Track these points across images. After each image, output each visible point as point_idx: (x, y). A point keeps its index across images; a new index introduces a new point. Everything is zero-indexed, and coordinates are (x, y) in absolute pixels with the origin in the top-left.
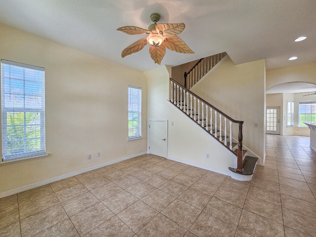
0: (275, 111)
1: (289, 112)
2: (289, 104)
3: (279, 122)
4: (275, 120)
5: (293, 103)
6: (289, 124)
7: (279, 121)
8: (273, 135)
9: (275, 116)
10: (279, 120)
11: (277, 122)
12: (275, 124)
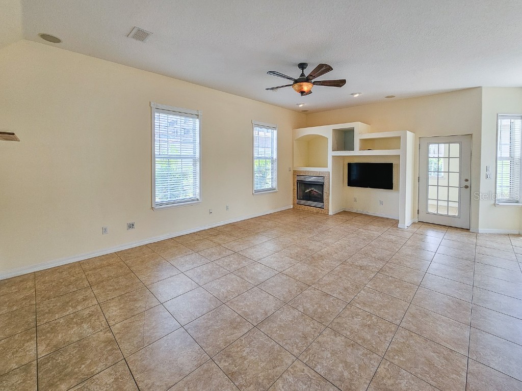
0: (455, 148)
3: (466, 187)
4: (455, 180)
7: (468, 184)
8: (445, 229)
9: (455, 165)
10: (467, 180)
11: (460, 187)
12: (455, 194)
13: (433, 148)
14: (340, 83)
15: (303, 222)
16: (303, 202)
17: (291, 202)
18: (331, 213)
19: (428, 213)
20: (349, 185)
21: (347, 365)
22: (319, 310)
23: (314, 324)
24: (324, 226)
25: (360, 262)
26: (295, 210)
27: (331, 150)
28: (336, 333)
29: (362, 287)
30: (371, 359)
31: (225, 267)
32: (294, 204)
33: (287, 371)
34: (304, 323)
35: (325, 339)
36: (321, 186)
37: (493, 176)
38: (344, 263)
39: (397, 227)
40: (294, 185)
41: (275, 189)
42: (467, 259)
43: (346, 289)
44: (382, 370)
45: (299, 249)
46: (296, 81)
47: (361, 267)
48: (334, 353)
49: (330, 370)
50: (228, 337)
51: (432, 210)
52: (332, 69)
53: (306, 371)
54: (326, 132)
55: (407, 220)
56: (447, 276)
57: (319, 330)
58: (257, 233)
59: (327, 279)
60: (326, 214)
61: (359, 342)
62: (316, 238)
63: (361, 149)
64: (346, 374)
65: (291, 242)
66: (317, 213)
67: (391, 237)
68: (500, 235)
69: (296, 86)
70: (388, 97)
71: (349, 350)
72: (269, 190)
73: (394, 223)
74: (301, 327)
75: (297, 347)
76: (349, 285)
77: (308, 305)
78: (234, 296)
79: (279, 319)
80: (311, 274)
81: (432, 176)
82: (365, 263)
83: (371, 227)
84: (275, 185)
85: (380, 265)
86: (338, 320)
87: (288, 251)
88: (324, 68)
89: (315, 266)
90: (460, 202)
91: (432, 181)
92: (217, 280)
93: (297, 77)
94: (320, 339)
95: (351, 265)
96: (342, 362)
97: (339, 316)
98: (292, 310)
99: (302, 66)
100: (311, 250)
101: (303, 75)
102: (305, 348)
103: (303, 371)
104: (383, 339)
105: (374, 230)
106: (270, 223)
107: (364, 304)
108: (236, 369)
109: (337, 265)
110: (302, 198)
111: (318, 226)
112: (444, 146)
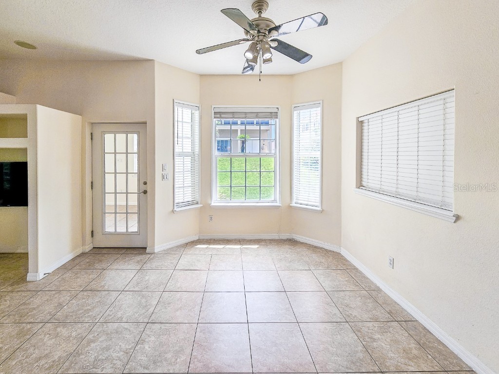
3: (145, 192)
10: (145, 183)
11: (139, 193)
19: (105, 234)
37: (170, 177)
39: (25, 280)
51: (109, 228)
81: (109, 179)
90: (139, 213)
91: (109, 187)
112: (121, 137)
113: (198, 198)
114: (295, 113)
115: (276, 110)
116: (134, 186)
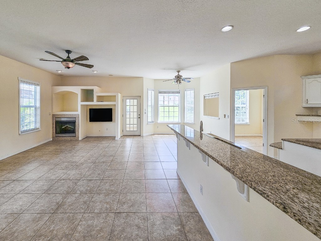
0: (135, 101)
1: (150, 104)
2: (149, 92)
3: (139, 118)
5: (153, 92)
6: (150, 120)
7: (139, 116)
8: (133, 137)
9: (136, 109)
11: (137, 118)
12: (136, 121)
13: (128, 101)
14: (90, 66)
15: (63, 147)
16: (60, 135)
17: (51, 136)
18: (80, 139)
19: (126, 131)
20: (90, 121)
21: (107, 203)
22: (89, 188)
23: (88, 195)
24: (78, 147)
25: (102, 160)
26: (54, 141)
27: (80, 101)
28: (99, 194)
29: (106, 171)
30: (116, 196)
31: (9, 193)
32: (53, 137)
33: (81, 220)
34: (82, 197)
35: (95, 198)
36: (73, 123)
37: (147, 113)
38: (95, 163)
39: (115, 140)
40: (53, 124)
41: (38, 129)
42: (141, 147)
43: (99, 174)
44: (121, 198)
45: (66, 164)
46: (65, 60)
47: (103, 162)
48: (101, 202)
49: (101, 209)
50: (34, 228)
51: (128, 129)
52: (89, 60)
53: (90, 216)
54: (77, 90)
55: (119, 135)
56: (136, 155)
57: (91, 197)
58: (29, 163)
59: (88, 173)
60: (77, 140)
61: (110, 192)
62: (75, 155)
63: (98, 101)
64: (108, 206)
65: (59, 161)
66: (71, 140)
67: (114, 145)
68: (149, 135)
69: (64, 63)
70: (110, 75)
71: (107, 197)
72: (33, 130)
73: (113, 138)
74: (81, 200)
75: (82, 209)
76: (100, 172)
77: (82, 189)
78: (28, 206)
79: (67, 202)
80: (78, 174)
81: (128, 114)
82: (105, 160)
83: (103, 142)
84: (38, 125)
85: (112, 158)
86: (99, 188)
87: (59, 166)
88: (83, 58)
89: (80, 169)
90: (137, 124)
91: (128, 116)
92: (6, 203)
93: (65, 58)
94: (93, 200)
95: (98, 163)
96: (105, 203)
97: (99, 186)
98: (73, 195)
99: (68, 52)
100: (74, 162)
101: (68, 57)
102: (87, 207)
103: (89, 216)
104: (119, 187)
105: (105, 143)
106: (37, 154)
107: (108, 177)
108: (49, 238)
109: (91, 165)
110: (59, 132)
111: (74, 148)
112: (132, 101)
113: (153, 121)
114: (186, 92)
115: (179, 91)
116: (136, 116)
